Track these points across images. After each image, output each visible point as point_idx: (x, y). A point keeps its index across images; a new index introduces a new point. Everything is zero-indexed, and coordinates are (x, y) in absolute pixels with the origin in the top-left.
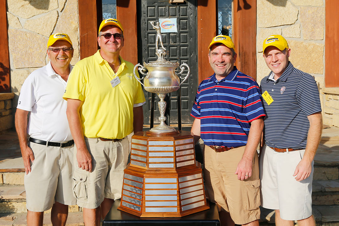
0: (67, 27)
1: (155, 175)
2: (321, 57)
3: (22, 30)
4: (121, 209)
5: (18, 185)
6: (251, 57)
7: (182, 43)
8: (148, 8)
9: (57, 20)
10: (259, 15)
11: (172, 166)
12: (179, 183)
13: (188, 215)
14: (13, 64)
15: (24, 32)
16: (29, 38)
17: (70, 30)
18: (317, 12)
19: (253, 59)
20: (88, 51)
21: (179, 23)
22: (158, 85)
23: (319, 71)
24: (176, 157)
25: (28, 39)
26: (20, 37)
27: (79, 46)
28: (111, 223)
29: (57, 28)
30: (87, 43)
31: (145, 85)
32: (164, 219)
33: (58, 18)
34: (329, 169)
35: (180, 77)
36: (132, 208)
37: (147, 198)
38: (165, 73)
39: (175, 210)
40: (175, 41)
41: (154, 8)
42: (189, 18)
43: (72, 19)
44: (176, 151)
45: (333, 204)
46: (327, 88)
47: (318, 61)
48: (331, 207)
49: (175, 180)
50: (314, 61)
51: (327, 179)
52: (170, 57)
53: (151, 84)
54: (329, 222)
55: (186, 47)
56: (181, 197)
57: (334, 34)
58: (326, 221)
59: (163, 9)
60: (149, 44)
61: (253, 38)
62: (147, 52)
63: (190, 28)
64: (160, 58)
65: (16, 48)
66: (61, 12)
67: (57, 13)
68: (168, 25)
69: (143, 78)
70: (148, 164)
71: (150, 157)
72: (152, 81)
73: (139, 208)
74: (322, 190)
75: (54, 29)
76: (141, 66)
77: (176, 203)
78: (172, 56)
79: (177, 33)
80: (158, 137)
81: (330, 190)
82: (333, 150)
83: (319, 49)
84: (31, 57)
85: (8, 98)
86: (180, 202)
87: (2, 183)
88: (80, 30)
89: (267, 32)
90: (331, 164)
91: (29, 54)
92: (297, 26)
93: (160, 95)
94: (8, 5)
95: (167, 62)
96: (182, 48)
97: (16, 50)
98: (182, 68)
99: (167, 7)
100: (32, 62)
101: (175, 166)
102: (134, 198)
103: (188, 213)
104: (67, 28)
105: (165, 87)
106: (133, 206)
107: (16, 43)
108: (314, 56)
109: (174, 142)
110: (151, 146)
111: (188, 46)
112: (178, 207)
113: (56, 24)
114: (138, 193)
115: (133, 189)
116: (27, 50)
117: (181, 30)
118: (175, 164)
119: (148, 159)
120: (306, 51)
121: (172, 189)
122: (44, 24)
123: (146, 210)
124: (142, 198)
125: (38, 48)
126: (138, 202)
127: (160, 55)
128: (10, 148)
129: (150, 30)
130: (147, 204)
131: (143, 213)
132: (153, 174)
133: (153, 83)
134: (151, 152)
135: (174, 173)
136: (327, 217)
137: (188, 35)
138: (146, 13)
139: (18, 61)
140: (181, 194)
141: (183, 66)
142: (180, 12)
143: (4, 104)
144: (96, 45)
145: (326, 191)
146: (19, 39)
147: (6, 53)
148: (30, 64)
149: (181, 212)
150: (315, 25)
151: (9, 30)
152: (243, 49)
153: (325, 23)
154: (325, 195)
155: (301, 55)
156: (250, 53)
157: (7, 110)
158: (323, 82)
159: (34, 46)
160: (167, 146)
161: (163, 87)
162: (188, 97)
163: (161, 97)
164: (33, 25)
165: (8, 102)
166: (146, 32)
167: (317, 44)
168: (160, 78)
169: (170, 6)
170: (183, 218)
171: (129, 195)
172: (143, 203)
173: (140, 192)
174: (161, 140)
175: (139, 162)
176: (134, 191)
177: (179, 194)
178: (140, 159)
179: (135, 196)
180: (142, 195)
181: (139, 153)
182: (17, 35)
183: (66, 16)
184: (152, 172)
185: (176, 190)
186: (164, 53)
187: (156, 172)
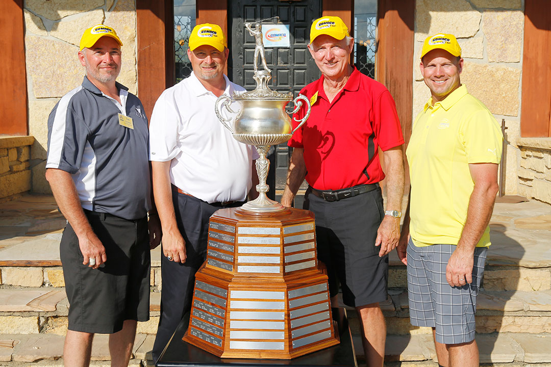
1: (247, 286)
2: (516, 89)
3: (47, 38)
4: (188, 341)
5: (25, 287)
6: (405, 88)
7: (297, 63)
8: (246, 7)
11: (278, 270)
12: (288, 300)
13: (303, 356)
14: (33, 90)
15: (50, 42)
16: (59, 51)
18: (511, 17)
19: (407, 91)
20: (151, 73)
21: (293, 32)
23: (511, 111)
24: (284, 255)
25: (57, 52)
26: (43, 49)
27: (137, 65)
30: (150, 61)
32: (262, 363)
33: (104, 21)
34: (534, 272)
35: (294, 118)
36: (208, 340)
37: (233, 325)
38: (269, 111)
39: (282, 346)
40: (285, 60)
41: (254, 7)
43: (126, 23)
44: (284, 245)
45: (542, 331)
46: (524, 138)
47: (510, 95)
48: (538, 336)
49: (281, 295)
50: (504, 95)
51: (531, 289)
52: (278, 86)
54: (536, 364)
55: (303, 71)
56: (292, 324)
57: (537, 53)
58: (533, 362)
59: (268, 9)
60: (245, 65)
61: (408, 58)
62: (241, 78)
64: (261, 85)
65: (37, 66)
66: (109, 11)
67: (102, 12)
68: (276, 35)
70: (235, 266)
71: (241, 255)
72: (246, 125)
73: (219, 342)
74: (525, 308)
77: (283, 335)
78: (280, 84)
79: (289, 48)
81: (538, 309)
82: (538, 240)
83: (513, 77)
84: (60, 81)
85: (24, 144)
86: (289, 333)
88: (138, 41)
90: (538, 264)
91: (59, 77)
92: (477, 40)
93: (259, 148)
95: (272, 93)
96: (296, 71)
97: (37, 70)
98: (297, 102)
99: (275, 7)
100: (63, 89)
101: (282, 271)
102: (211, 323)
103: (304, 352)
105: (268, 135)
106: (208, 337)
107: (37, 58)
108: (504, 87)
109: (281, 230)
110: (242, 235)
111: (305, 69)
112: (285, 343)
114: (219, 316)
115: (210, 308)
116: (55, 70)
117: (295, 44)
118: (282, 267)
119: (236, 258)
120: (491, 79)
121: (276, 311)
122: (82, 29)
123: (231, 344)
124: (225, 324)
125: (73, 67)
126: (218, 330)
127: (261, 80)
128: (20, 224)
129: (247, 43)
130: (233, 335)
131: (226, 351)
132: (243, 284)
133: (248, 127)
134: (241, 245)
135: (281, 283)
136: (533, 355)
138: (242, 16)
139: (40, 86)
140: (292, 319)
141: (299, 100)
142: (294, 15)
143: (16, 153)
144: (162, 65)
145: (531, 310)
146: (43, 52)
147: (21, 73)
148: (58, 92)
149: (291, 349)
150: (507, 39)
151: (26, 38)
152: (392, 75)
153: (523, 35)
154: (529, 316)
155: (483, 86)
156: (403, 81)
157: (21, 162)
158: (518, 129)
159: (66, 64)
160: (269, 236)
161: (265, 135)
163: (261, 152)
164: (65, 30)
165: (23, 150)
166: (241, 46)
167: (509, 68)
169: (280, 6)
170: (294, 361)
171: (203, 317)
172: (226, 333)
173: (222, 314)
174: (259, 226)
175: (221, 263)
176: (212, 311)
177: (289, 319)
178: (223, 257)
179: (214, 319)
180: (224, 319)
181: (222, 246)
182: (39, 45)
183: (117, 17)
184: (243, 280)
185: (284, 313)
186: (269, 78)
187: (250, 281)
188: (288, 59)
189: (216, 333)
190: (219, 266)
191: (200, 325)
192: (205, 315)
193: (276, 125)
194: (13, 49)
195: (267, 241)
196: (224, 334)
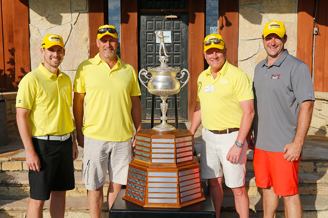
0: (79, 37)
1: (157, 170)
3: (41, 39)
4: (126, 199)
7: (175, 52)
8: (147, 22)
9: (71, 32)
10: (241, 29)
11: (173, 161)
12: (179, 177)
13: (187, 206)
14: (34, 67)
17: (81, 40)
18: (290, 27)
21: (173, 35)
22: (161, 88)
24: (176, 153)
27: (89, 53)
28: (117, 212)
29: (71, 38)
30: (96, 51)
31: (149, 88)
32: (165, 210)
33: (71, 30)
34: (305, 163)
35: (181, 81)
36: (136, 198)
37: (150, 190)
38: (168, 78)
39: (175, 201)
41: (152, 22)
42: (182, 31)
43: (83, 31)
44: (176, 148)
45: (310, 194)
48: (307, 196)
49: (175, 174)
51: (303, 172)
53: (155, 87)
54: (307, 211)
55: (179, 56)
56: (181, 190)
57: (305, 46)
58: (305, 210)
59: (159, 23)
60: (147, 53)
61: (235, 49)
62: (145, 60)
63: (182, 40)
64: (163, 64)
65: (36, 54)
66: (74, 24)
67: (71, 25)
69: (147, 81)
70: (151, 159)
71: (153, 153)
72: (155, 85)
73: (142, 199)
74: (300, 182)
75: (68, 39)
76: (146, 71)
77: (176, 195)
79: (171, 44)
80: (160, 134)
81: (307, 182)
82: (306, 146)
86: (179, 194)
87: (22, 169)
88: (90, 40)
89: (247, 44)
90: (307, 159)
93: (162, 97)
94: (30, 19)
96: (175, 56)
97: (36, 56)
98: (182, 73)
99: (163, 22)
101: (175, 162)
102: (138, 189)
104: (79, 39)
105: (168, 90)
107: (36, 50)
109: (175, 140)
110: (154, 143)
111: (180, 55)
112: (177, 199)
113: (70, 34)
114: (142, 185)
115: (137, 181)
117: (174, 41)
118: (175, 159)
119: (151, 155)
121: (173, 182)
123: (149, 200)
124: (146, 189)
126: (141, 193)
127: (163, 61)
129: (148, 41)
130: (150, 195)
131: (146, 204)
132: (155, 169)
133: (157, 86)
134: (154, 148)
135: (175, 168)
136: (305, 206)
137: (180, 46)
138: (145, 26)
140: (181, 187)
141: (183, 72)
142: (174, 26)
145: (304, 183)
146: (39, 47)
147: (28, 58)
149: (180, 203)
151: (30, 39)
153: (297, 36)
154: (303, 186)
156: (232, 61)
160: (168, 143)
161: (166, 90)
162: (179, 97)
163: (163, 99)
166: (145, 43)
168: (163, 82)
169: (166, 21)
170: (182, 209)
171: (133, 186)
172: (146, 194)
173: (144, 184)
174: (163, 138)
175: (143, 158)
176: (138, 183)
177: (179, 187)
178: (144, 155)
179: (139, 187)
180: (145, 187)
181: (143, 149)
182: (37, 43)
183: (78, 28)
184: (155, 167)
185: (177, 184)
186: (167, 60)
187: (158, 167)
188: (170, 50)
189: (141, 194)
190: (142, 159)
191: (132, 190)
192: (134, 185)
193: (171, 85)
194: (23, 46)
195: (167, 146)
196: (145, 195)
